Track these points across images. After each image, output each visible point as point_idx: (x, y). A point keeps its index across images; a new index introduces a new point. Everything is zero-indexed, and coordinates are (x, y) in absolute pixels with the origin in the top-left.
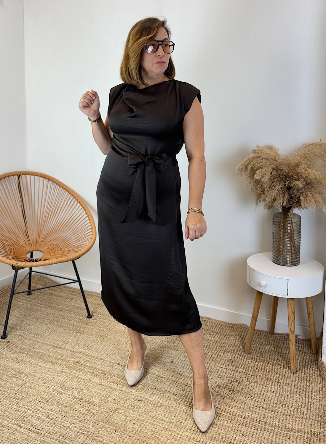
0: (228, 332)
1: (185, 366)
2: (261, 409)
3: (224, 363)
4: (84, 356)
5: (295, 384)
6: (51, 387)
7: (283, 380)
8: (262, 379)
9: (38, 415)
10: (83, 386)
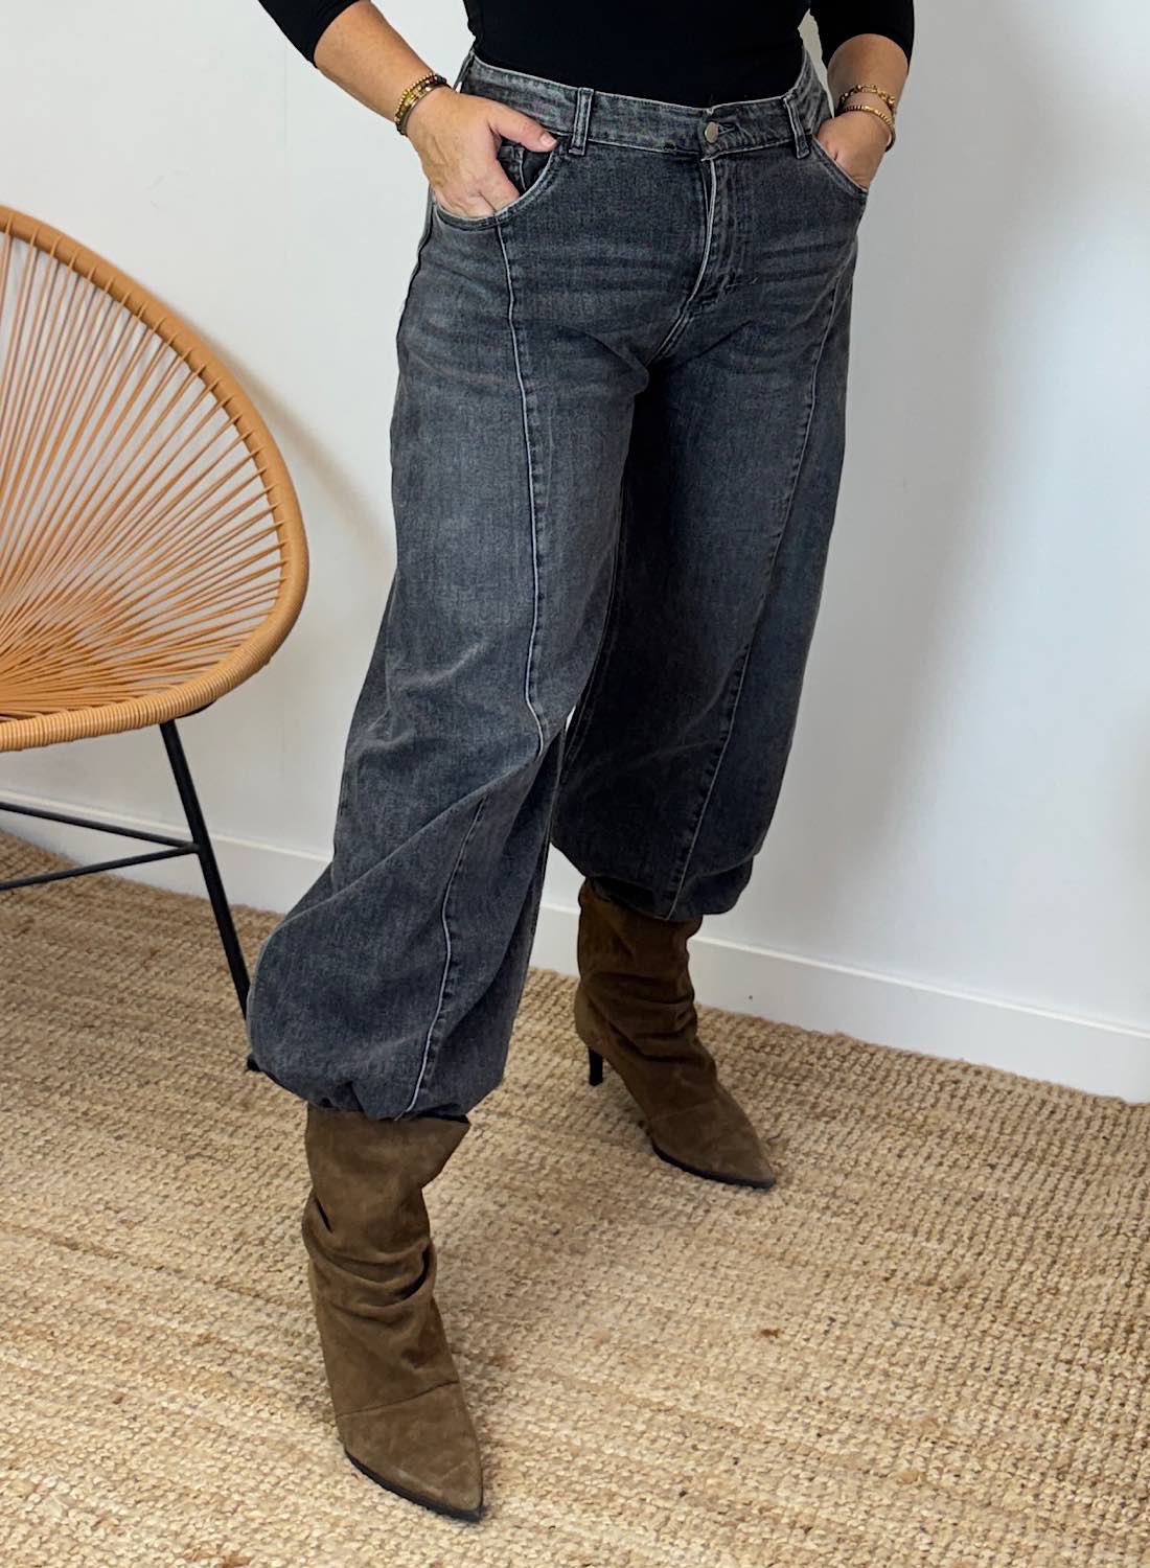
0: (1096, 1148)
1: (852, 1359)
3: (1080, 1337)
4: (242, 1305)
6: (53, 1488)
10: (247, 1477)
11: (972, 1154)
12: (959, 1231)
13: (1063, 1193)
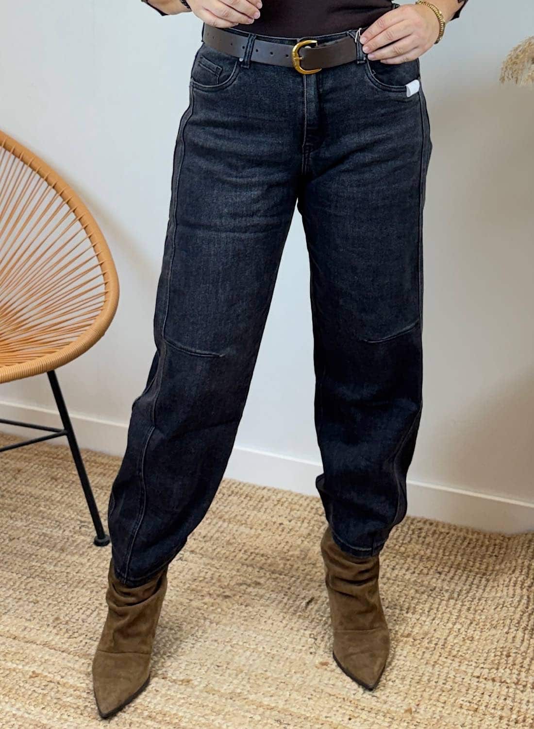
0: (492, 561)
4: (56, 656)
11: (429, 567)
12: (423, 607)
13: (476, 586)
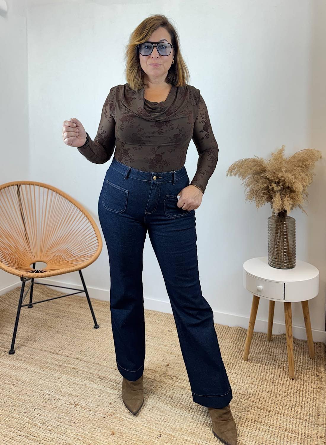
0: (224, 334)
2: (256, 409)
4: (81, 362)
5: (289, 384)
7: (277, 380)
8: (257, 380)
9: (35, 422)
10: (80, 391)
